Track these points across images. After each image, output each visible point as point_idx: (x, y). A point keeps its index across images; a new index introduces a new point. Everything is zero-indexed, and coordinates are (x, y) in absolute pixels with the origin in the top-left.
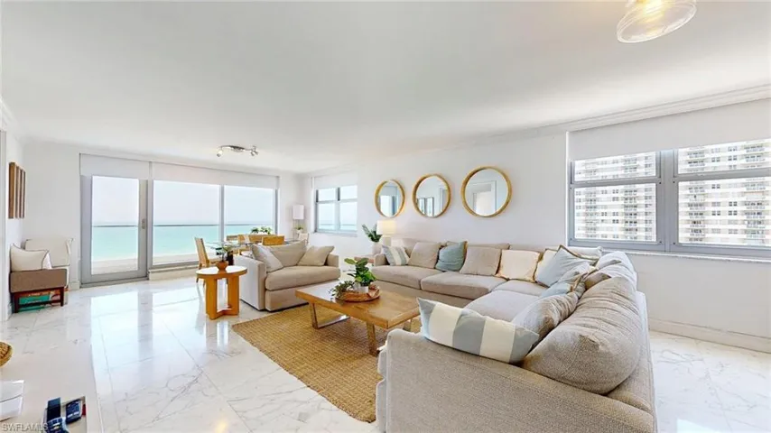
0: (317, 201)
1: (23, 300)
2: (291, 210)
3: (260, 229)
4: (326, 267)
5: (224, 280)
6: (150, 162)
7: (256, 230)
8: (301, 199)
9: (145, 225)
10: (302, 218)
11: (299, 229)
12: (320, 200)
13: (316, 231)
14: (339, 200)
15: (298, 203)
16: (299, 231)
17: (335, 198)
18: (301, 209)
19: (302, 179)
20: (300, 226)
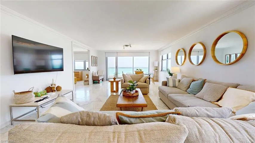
0: (162, 60)
1: (94, 82)
2: (153, 63)
3: (139, 69)
4: (145, 83)
5: (115, 82)
6: (117, 53)
7: (138, 70)
8: (158, 60)
9: (116, 67)
10: (157, 66)
11: (156, 70)
12: (163, 59)
13: (162, 71)
14: (167, 59)
15: (156, 61)
16: (156, 71)
17: (166, 58)
18: (157, 63)
19: (158, 52)
20: (157, 69)
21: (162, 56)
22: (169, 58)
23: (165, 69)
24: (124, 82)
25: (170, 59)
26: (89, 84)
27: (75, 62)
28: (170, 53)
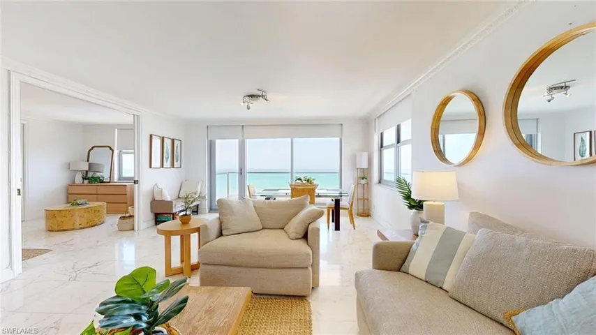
0: (382, 146)
1: (160, 218)
2: (354, 159)
3: (303, 179)
6: (243, 126)
7: (299, 179)
8: (367, 146)
10: (365, 166)
11: (363, 178)
12: (385, 144)
13: (380, 182)
14: (398, 141)
15: (363, 150)
16: (363, 182)
17: (394, 140)
18: (365, 155)
19: (367, 123)
20: (364, 175)
21: (382, 134)
22: (402, 139)
23: (393, 178)
24: (221, 235)
25: (406, 142)
26: (136, 228)
27: (124, 155)
28: (409, 122)
